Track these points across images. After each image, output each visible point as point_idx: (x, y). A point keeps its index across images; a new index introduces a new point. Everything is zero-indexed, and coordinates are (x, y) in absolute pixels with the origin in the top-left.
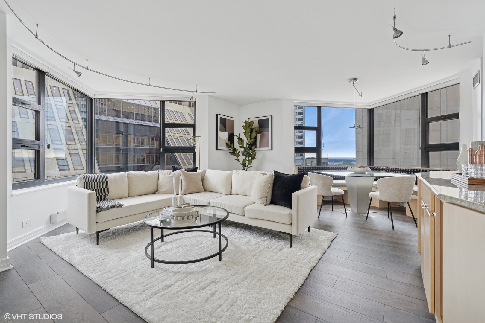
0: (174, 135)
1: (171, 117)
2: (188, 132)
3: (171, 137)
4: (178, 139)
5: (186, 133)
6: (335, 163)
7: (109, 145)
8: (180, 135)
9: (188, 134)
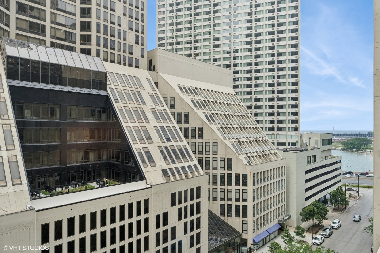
0: (126, 105)
1: (124, 83)
2: (144, 102)
3: (121, 109)
4: (130, 110)
5: (141, 103)
6: (343, 138)
7: (42, 119)
8: (133, 106)
9: (143, 105)
